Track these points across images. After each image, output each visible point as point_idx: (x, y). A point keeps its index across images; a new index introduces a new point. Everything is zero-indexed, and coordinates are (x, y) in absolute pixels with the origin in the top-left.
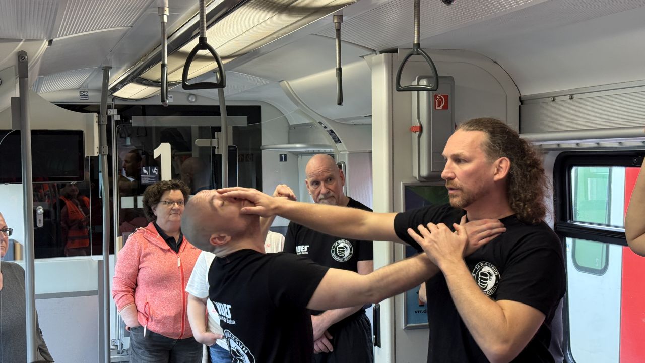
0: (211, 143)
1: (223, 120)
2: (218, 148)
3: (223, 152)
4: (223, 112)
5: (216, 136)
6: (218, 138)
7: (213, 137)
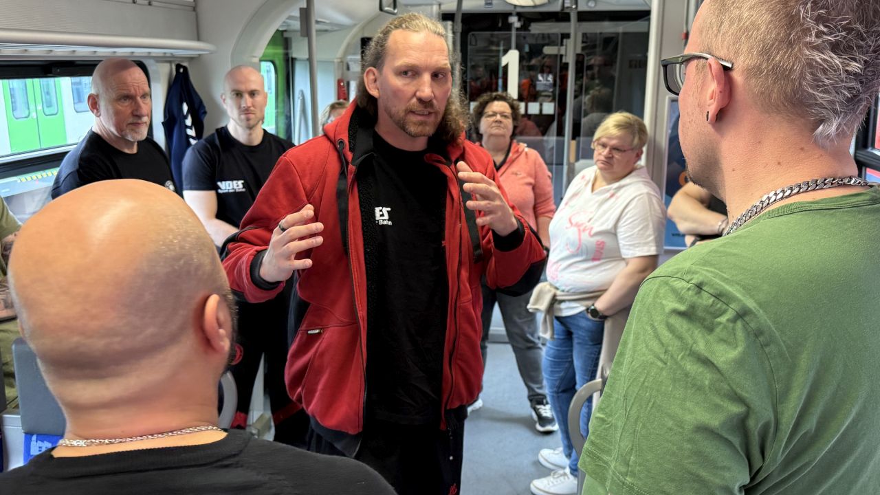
0: (559, 50)
1: (572, 27)
2: (566, 55)
3: (570, 60)
4: (573, 17)
5: (564, 43)
6: (566, 46)
7: (562, 45)
